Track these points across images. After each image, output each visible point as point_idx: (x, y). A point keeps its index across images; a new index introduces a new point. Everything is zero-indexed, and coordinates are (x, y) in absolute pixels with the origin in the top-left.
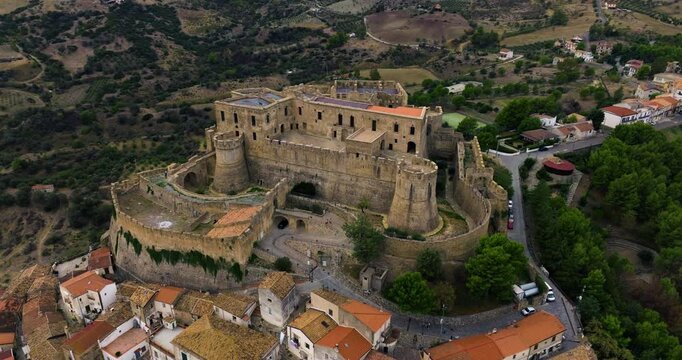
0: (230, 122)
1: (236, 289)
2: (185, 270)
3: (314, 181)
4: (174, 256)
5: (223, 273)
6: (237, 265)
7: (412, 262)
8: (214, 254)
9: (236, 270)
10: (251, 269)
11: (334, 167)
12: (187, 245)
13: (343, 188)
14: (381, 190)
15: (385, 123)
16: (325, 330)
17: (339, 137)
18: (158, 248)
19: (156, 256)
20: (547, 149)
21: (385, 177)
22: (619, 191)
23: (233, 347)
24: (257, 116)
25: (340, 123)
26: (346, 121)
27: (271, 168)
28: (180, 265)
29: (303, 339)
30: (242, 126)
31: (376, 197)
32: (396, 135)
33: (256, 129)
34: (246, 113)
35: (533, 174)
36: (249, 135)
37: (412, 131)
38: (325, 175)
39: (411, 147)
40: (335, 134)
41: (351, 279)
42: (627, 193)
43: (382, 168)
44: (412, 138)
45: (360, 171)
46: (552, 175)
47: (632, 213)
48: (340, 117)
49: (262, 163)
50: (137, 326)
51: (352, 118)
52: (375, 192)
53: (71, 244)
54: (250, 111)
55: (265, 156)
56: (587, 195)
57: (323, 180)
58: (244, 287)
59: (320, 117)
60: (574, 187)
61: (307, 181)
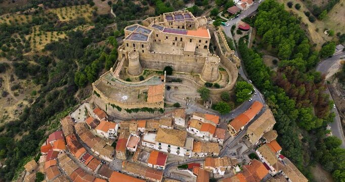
0: (131, 47)
1: (161, 116)
2: (141, 114)
3: (170, 65)
4: (137, 110)
5: (156, 112)
6: (161, 109)
7: (218, 96)
8: (153, 107)
9: (161, 110)
10: (166, 108)
11: (178, 59)
12: (142, 106)
13: (182, 67)
14: (197, 66)
15: (195, 39)
16: (201, 126)
17: (176, 45)
18: (130, 109)
19: (129, 111)
20: (238, 17)
21: (199, 62)
22: (266, 38)
23: (177, 138)
24: (144, 45)
25: (176, 40)
26: (179, 39)
27: (150, 62)
28: (139, 112)
29: (195, 130)
30: (137, 48)
31: (196, 68)
32: (200, 44)
33: (144, 49)
34: (139, 43)
35: (235, 32)
36: (141, 51)
37: (206, 42)
38: (175, 63)
39: (205, 47)
40: (174, 44)
41: (201, 105)
42: (269, 38)
43: (198, 59)
44: (206, 44)
45: (189, 61)
46: (242, 31)
47: (271, 45)
48: (176, 38)
49: (147, 60)
50: (132, 136)
51: (181, 39)
52: (195, 67)
53: (26, 87)
54: (141, 43)
55: (148, 57)
56: (255, 39)
57: (173, 64)
58: (164, 115)
59: (167, 38)
60: (250, 36)
61: (167, 65)
